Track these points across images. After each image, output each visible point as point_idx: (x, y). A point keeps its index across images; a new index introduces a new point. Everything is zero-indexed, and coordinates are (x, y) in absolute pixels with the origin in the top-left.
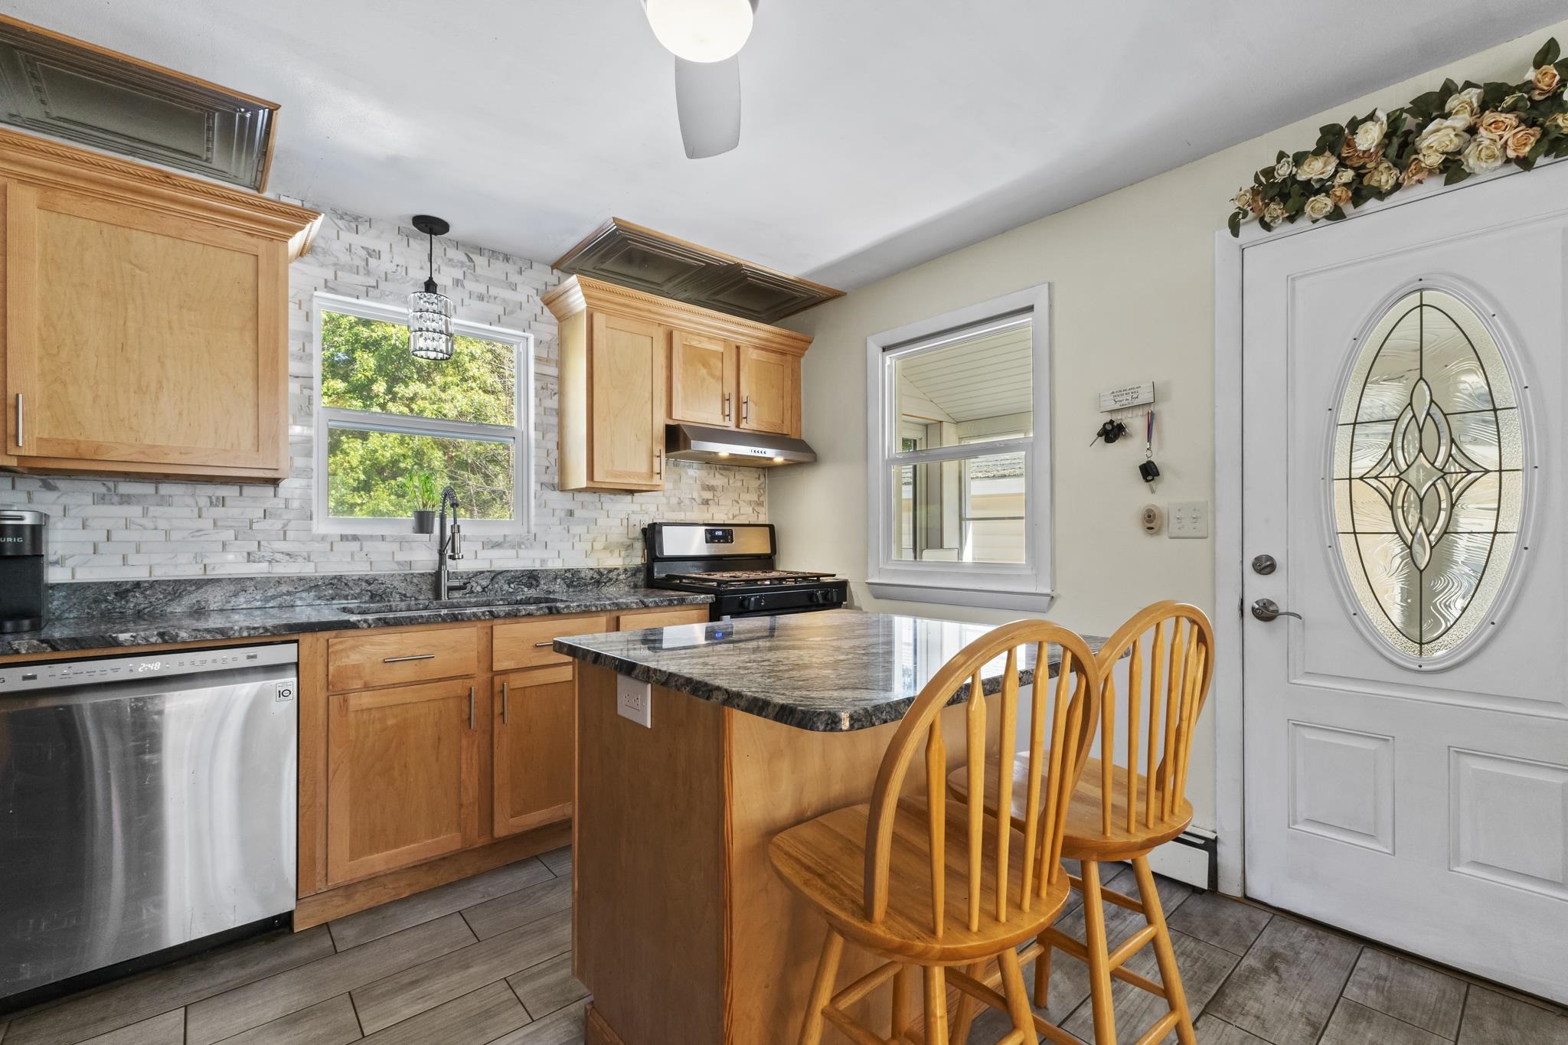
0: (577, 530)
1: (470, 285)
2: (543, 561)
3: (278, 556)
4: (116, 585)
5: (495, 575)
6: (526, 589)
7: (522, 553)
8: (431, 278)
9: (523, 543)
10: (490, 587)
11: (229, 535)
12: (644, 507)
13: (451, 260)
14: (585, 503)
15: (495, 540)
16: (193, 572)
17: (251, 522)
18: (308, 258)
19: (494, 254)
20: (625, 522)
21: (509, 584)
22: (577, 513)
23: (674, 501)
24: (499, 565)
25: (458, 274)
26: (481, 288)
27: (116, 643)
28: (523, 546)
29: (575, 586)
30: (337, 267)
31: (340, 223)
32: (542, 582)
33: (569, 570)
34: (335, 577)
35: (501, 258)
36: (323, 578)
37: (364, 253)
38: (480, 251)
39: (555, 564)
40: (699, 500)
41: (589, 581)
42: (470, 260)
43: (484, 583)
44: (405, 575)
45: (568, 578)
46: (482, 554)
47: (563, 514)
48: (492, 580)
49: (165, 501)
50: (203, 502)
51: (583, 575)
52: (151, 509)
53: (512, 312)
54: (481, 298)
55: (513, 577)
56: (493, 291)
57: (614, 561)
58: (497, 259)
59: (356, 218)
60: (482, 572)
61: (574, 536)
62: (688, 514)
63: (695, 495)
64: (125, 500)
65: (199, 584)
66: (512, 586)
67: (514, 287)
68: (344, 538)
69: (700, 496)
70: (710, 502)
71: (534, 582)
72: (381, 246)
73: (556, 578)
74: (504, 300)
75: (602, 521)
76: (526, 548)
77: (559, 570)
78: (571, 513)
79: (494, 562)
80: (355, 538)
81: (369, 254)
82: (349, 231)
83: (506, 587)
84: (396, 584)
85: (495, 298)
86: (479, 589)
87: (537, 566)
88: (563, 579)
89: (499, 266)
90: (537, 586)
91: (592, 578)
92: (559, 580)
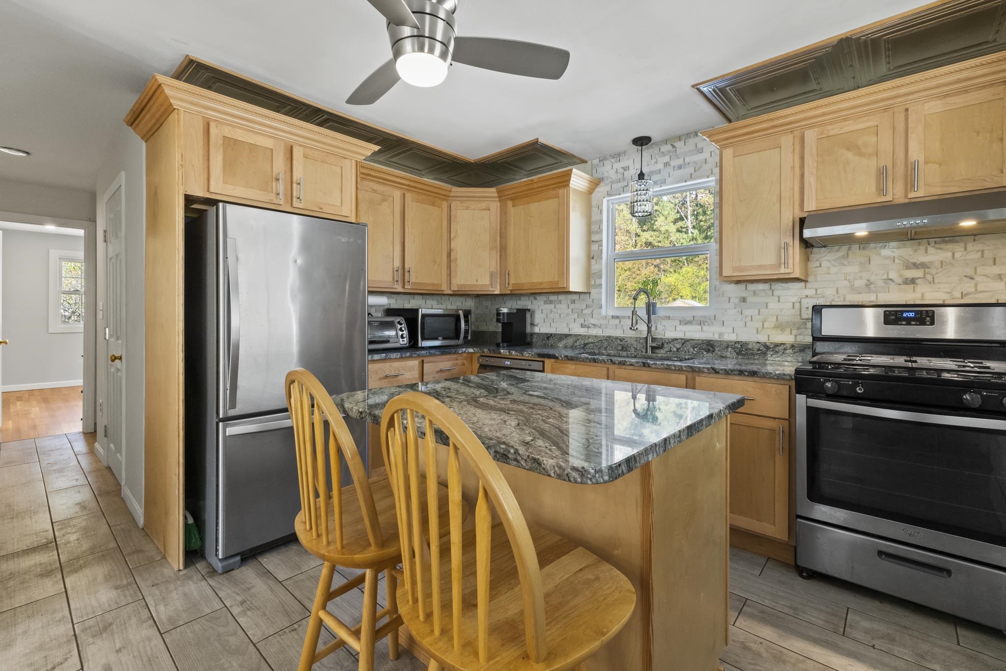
0: (748, 312)
1: (675, 162)
2: (721, 334)
3: (591, 325)
4: (546, 334)
5: (685, 342)
6: (705, 353)
7: (705, 328)
8: (641, 171)
9: (706, 322)
10: (681, 349)
11: (576, 316)
12: (819, 291)
13: (663, 153)
14: (757, 292)
15: (687, 319)
16: (564, 330)
17: (582, 310)
18: (602, 184)
19: (688, 135)
20: (797, 306)
21: (694, 348)
22: (749, 300)
23: (860, 283)
24: (689, 336)
25: (666, 159)
26: (680, 161)
27: (500, 353)
28: (706, 324)
29: (743, 355)
30: (612, 182)
31: (613, 160)
32: (717, 349)
33: (738, 342)
34: (608, 337)
35: (692, 136)
36: (603, 336)
37: (622, 171)
38: (679, 138)
39: (730, 337)
40: (900, 281)
41: (755, 352)
42: (673, 146)
43: (678, 346)
44: (637, 338)
45: (737, 348)
46: (679, 328)
47: (737, 301)
48: (683, 344)
49: (560, 302)
50: (569, 302)
51: (750, 346)
52: (557, 305)
53: (700, 168)
54: (680, 167)
55: (696, 344)
56: (687, 160)
57: (787, 338)
58: (690, 137)
59: (619, 155)
60: (676, 339)
61: (746, 316)
62: (879, 295)
63: (893, 275)
64: (551, 302)
65: (567, 336)
66: (695, 349)
67: (701, 151)
68: (613, 317)
69: (901, 276)
70: (917, 281)
71: (711, 349)
72: (629, 163)
73: (727, 347)
74: (695, 162)
75: (773, 305)
76: (709, 325)
77: (731, 342)
78: (744, 300)
79: (687, 333)
80: (617, 317)
81: (625, 170)
82: (616, 162)
83: (691, 350)
84: (632, 342)
85: (689, 164)
86: (675, 349)
87: (716, 337)
88: (734, 349)
89: (691, 142)
90: (713, 351)
91: (759, 350)
92: (730, 349)
